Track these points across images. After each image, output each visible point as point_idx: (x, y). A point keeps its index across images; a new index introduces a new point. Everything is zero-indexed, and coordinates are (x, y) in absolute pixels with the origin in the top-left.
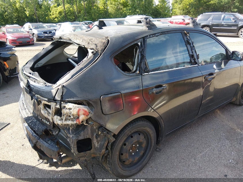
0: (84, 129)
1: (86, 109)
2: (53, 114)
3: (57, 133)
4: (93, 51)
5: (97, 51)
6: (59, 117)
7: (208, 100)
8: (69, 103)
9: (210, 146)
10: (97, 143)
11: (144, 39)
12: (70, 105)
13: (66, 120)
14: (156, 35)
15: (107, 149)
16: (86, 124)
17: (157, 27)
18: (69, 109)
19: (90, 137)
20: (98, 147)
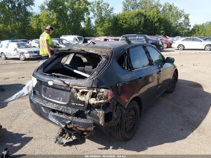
0: (109, 106)
1: (111, 92)
2: (90, 97)
3: (89, 111)
4: (105, 57)
5: (108, 56)
6: (95, 99)
7: (159, 88)
8: (102, 88)
9: (166, 116)
10: (115, 115)
11: (128, 49)
12: (103, 90)
13: (99, 100)
14: (133, 47)
15: (121, 119)
16: (110, 102)
17: (132, 43)
18: (102, 92)
19: (112, 112)
20: (116, 117)
